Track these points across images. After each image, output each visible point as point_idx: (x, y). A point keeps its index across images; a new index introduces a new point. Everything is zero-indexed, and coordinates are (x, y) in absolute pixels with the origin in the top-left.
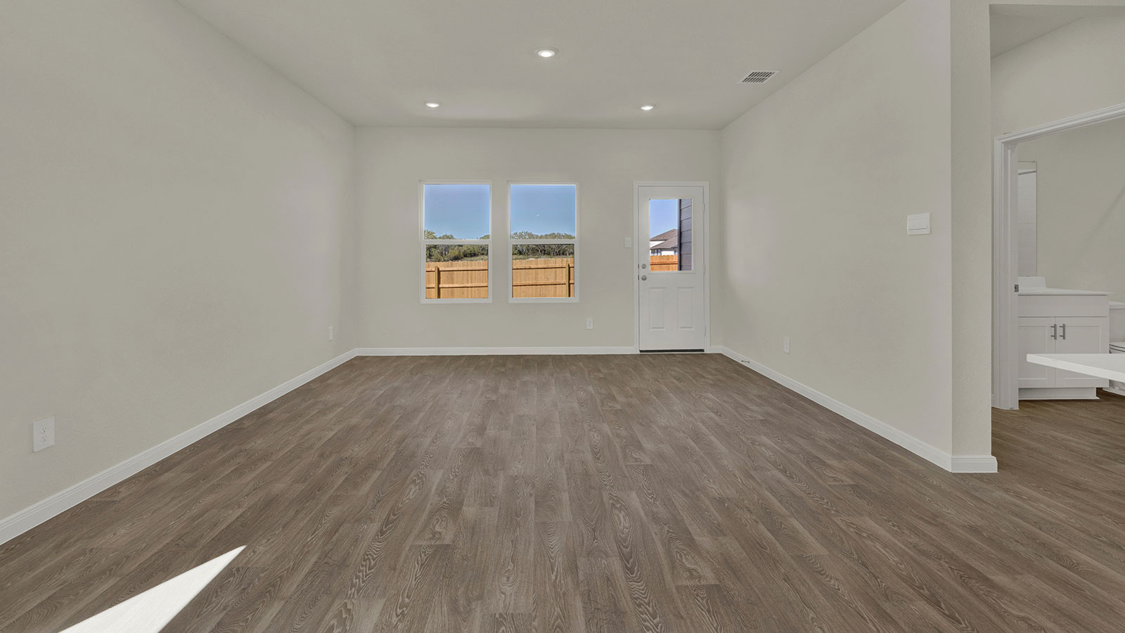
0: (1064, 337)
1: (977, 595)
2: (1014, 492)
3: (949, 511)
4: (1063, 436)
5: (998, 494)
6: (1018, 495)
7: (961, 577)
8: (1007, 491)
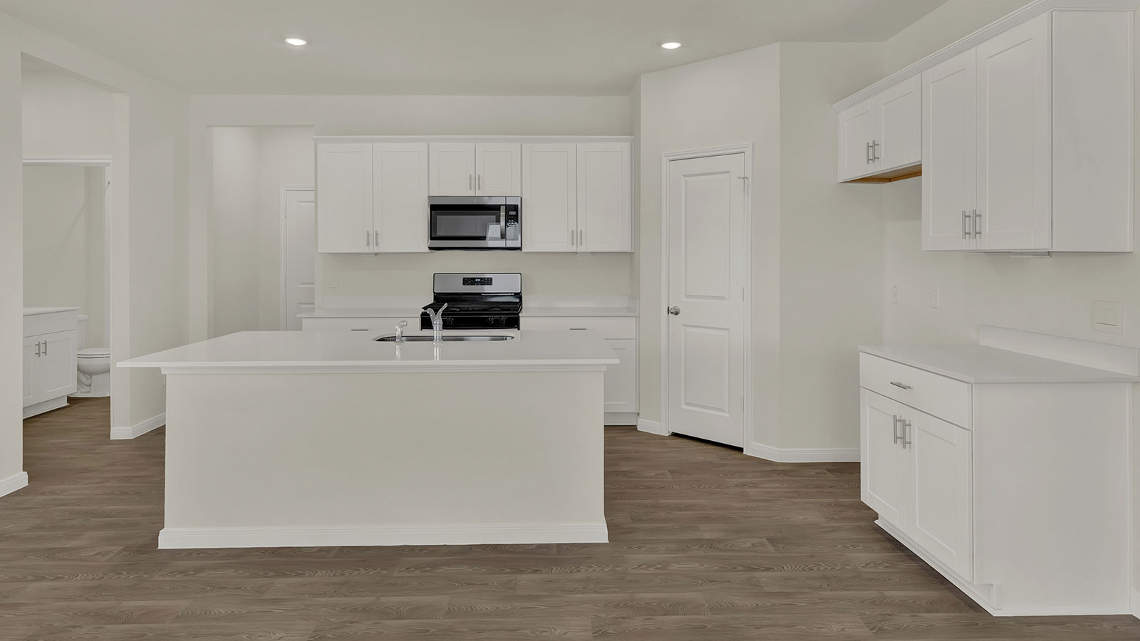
0: (45, 353)
1: (63, 560)
2: (49, 492)
3: (10, 526)
4: (59, 441)
5: (40, 498)
6: (53, 493)
7: (48, 557)
8: (43, 494)
